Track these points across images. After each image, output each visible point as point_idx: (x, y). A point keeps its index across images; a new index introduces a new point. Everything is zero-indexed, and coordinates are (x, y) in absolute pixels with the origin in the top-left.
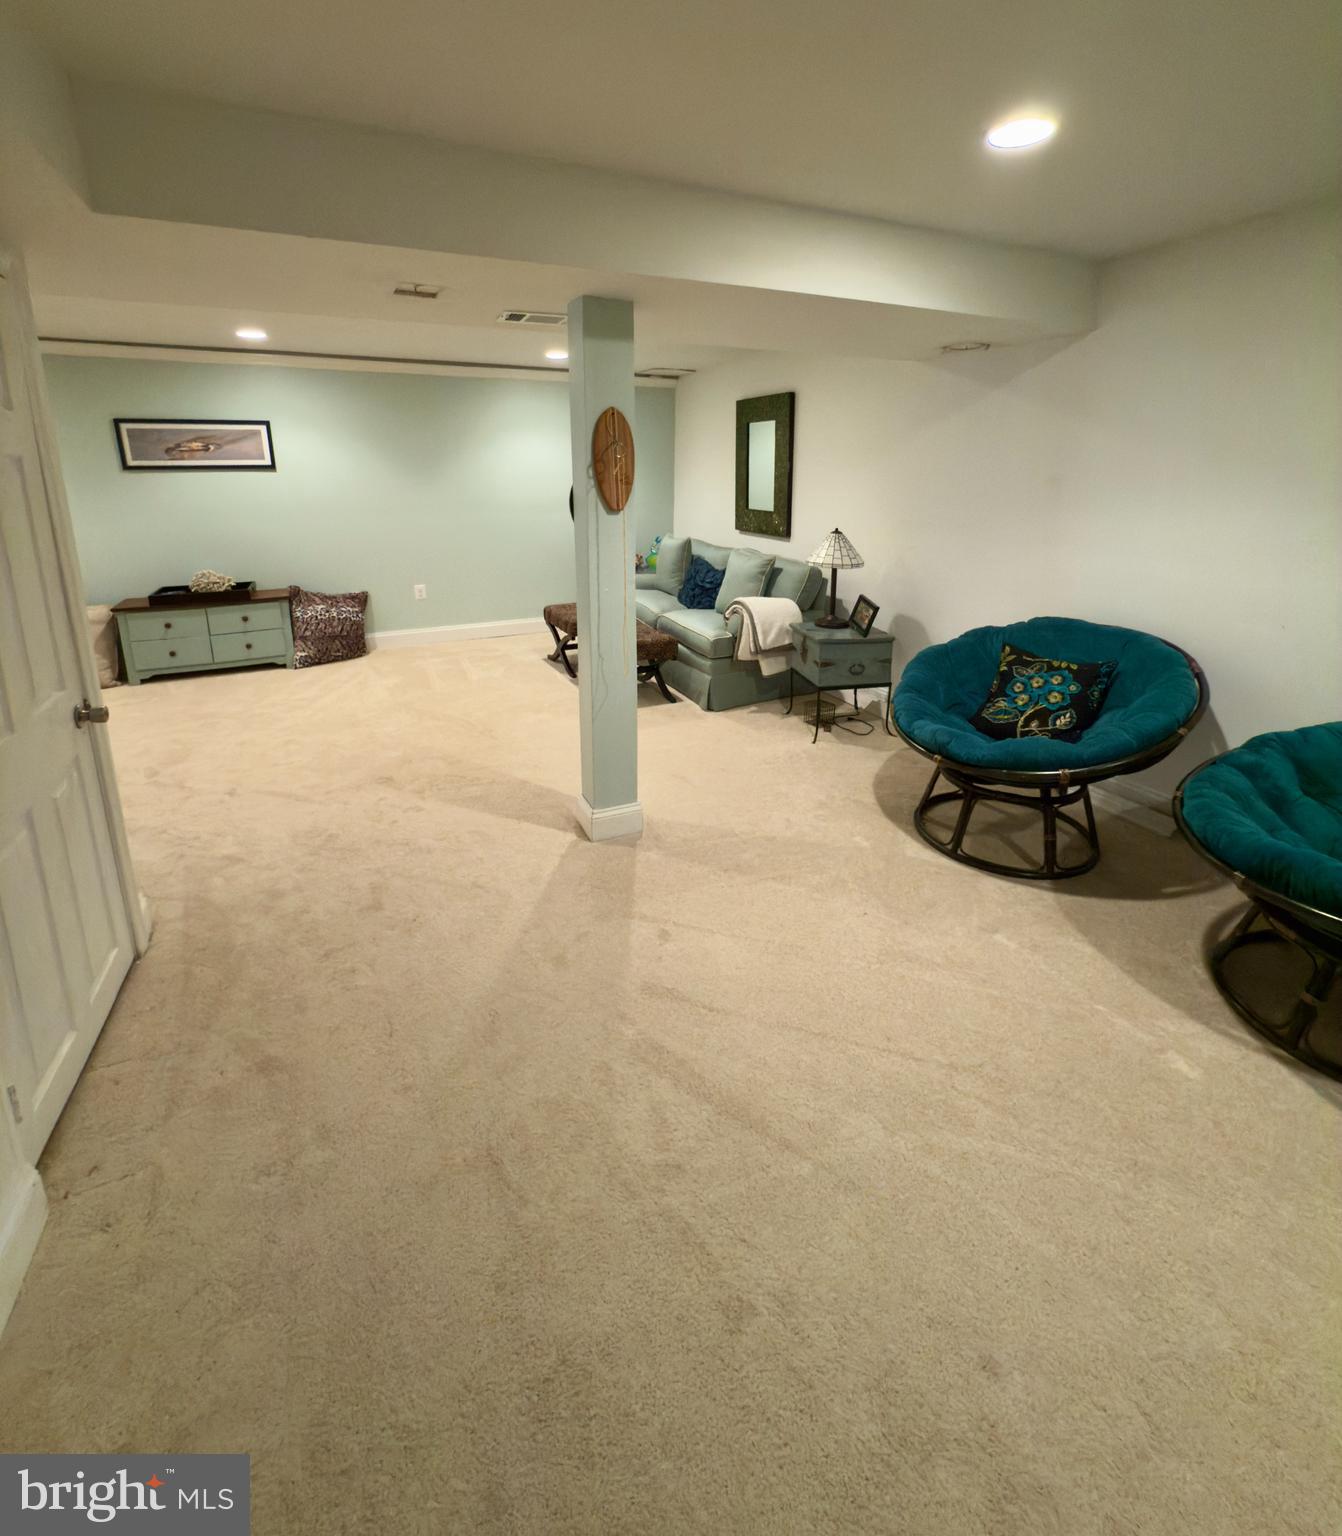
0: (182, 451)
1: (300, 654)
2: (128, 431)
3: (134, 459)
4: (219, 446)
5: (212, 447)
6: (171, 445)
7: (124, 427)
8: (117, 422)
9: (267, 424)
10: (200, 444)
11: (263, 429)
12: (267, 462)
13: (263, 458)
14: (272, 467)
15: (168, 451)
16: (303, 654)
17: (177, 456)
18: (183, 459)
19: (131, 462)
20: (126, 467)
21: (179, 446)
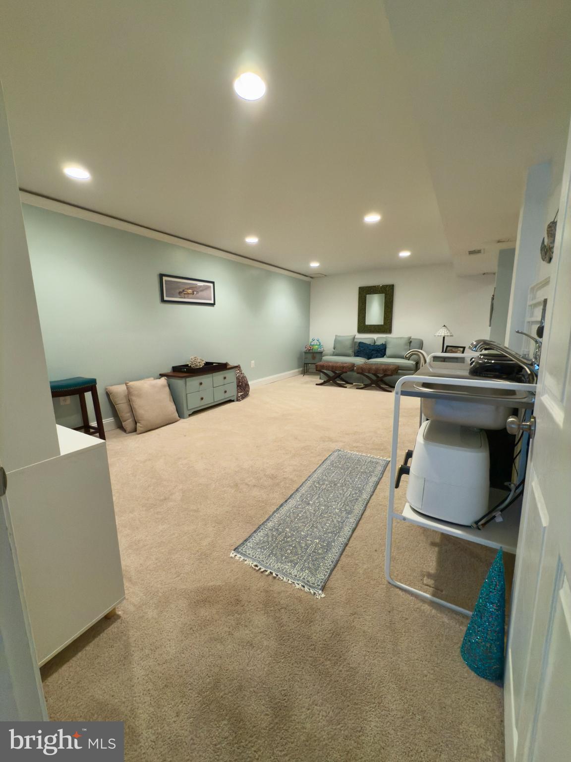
0: (185, 294)
1: (240, 394)
2: (166, 281)
3: (167, 296)
4: (198, 292)
5: (195, 293)
6: (181, 290)
7: (165, 278)
8: (161, 276)
9: (213, 283)
10: (191, 291)
11: (211, 285)
12: (212, 302)
13: (211, 300)
14: (213, 305)
15: (180, 293)
16: (242, 394)
17: (183, 296)
18: (185, 298)
19: (166, 298)
20: (163, 301)
21: (184, 291)
